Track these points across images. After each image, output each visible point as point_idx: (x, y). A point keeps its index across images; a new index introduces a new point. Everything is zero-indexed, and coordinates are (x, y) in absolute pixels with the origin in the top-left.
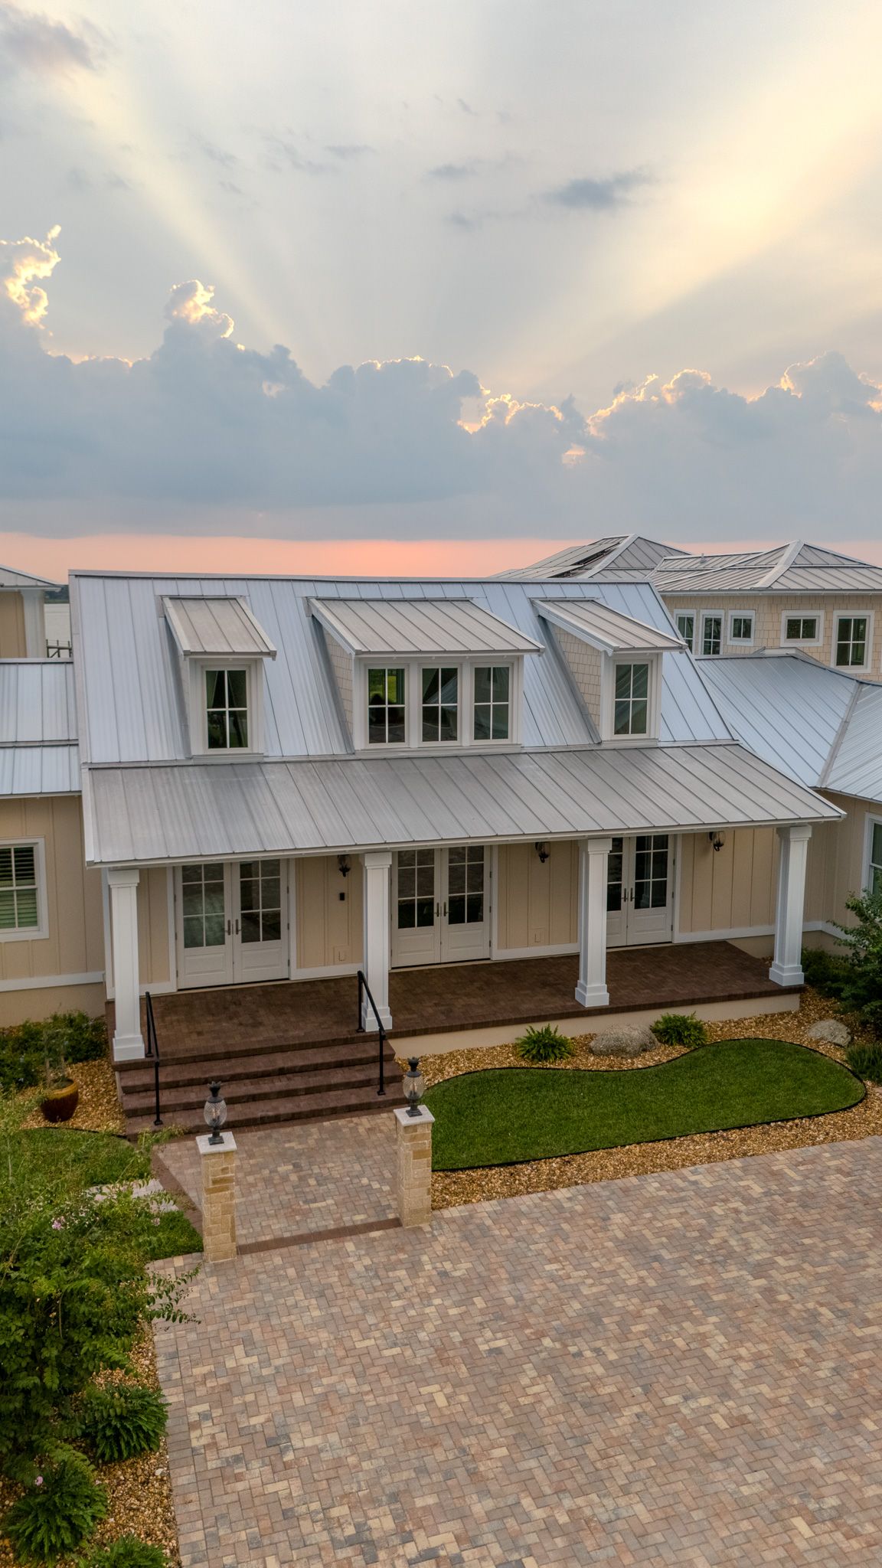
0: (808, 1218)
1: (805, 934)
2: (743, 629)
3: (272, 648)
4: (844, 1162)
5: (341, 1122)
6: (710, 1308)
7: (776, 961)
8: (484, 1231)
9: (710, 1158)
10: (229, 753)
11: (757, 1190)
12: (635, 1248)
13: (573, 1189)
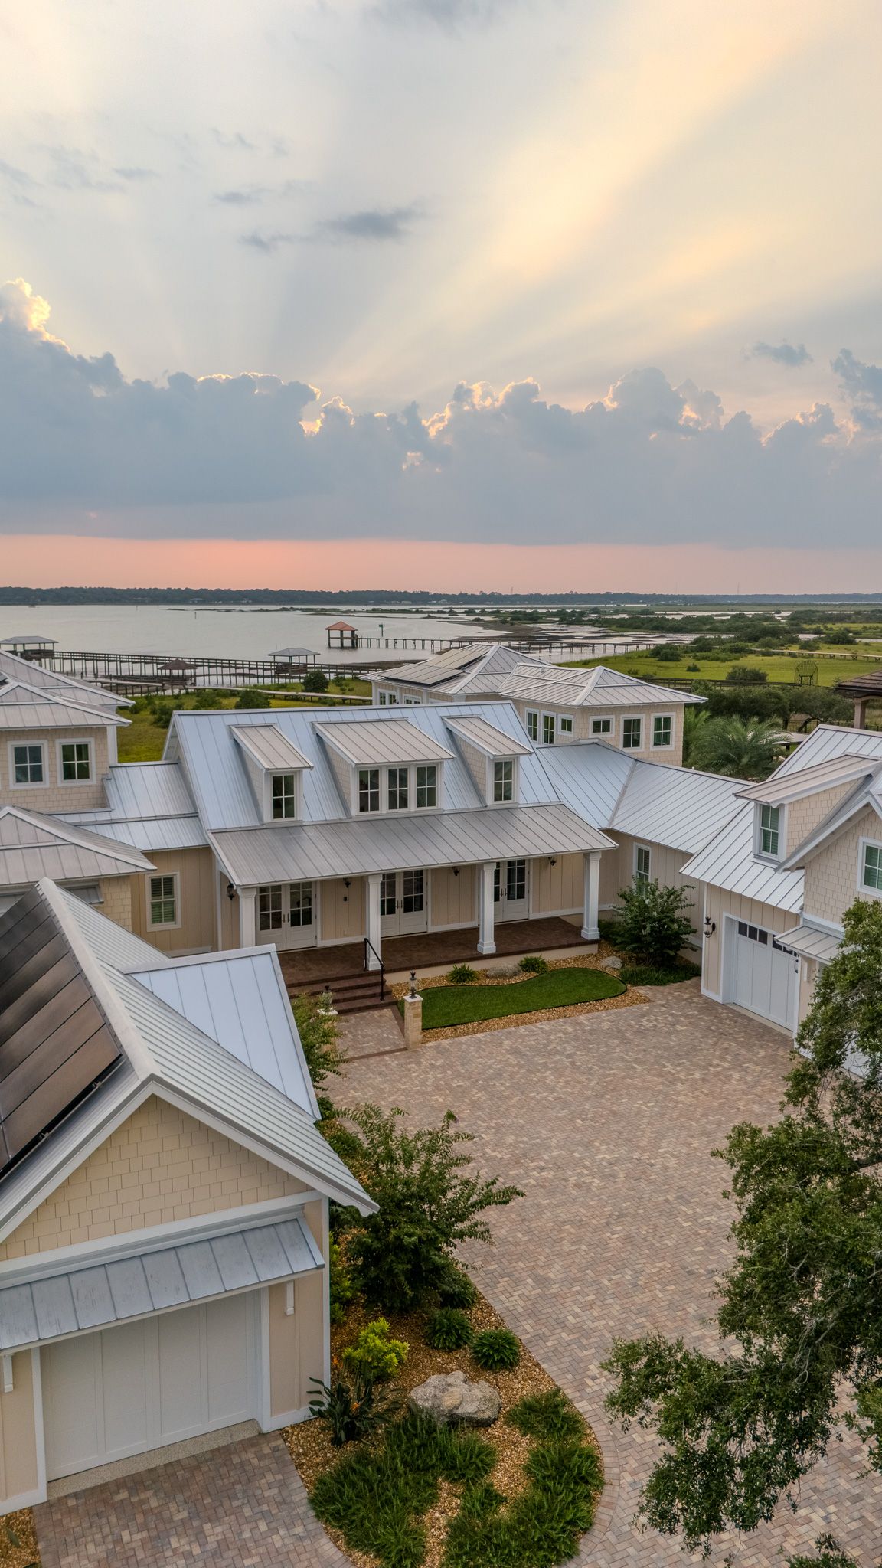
0: (591, 1038)
1: (600, 912)
2: (567, 725)
3: (312, 764)
4: (612, 1017)
5: (365, 1014)
6: (547, 1069)
7: (585, 927)
8: (447, 1050)
9: (548, 1019)
10: (284, 821)
11: (570, 1029)
12: (515, 1052)
13: (485, 1033)
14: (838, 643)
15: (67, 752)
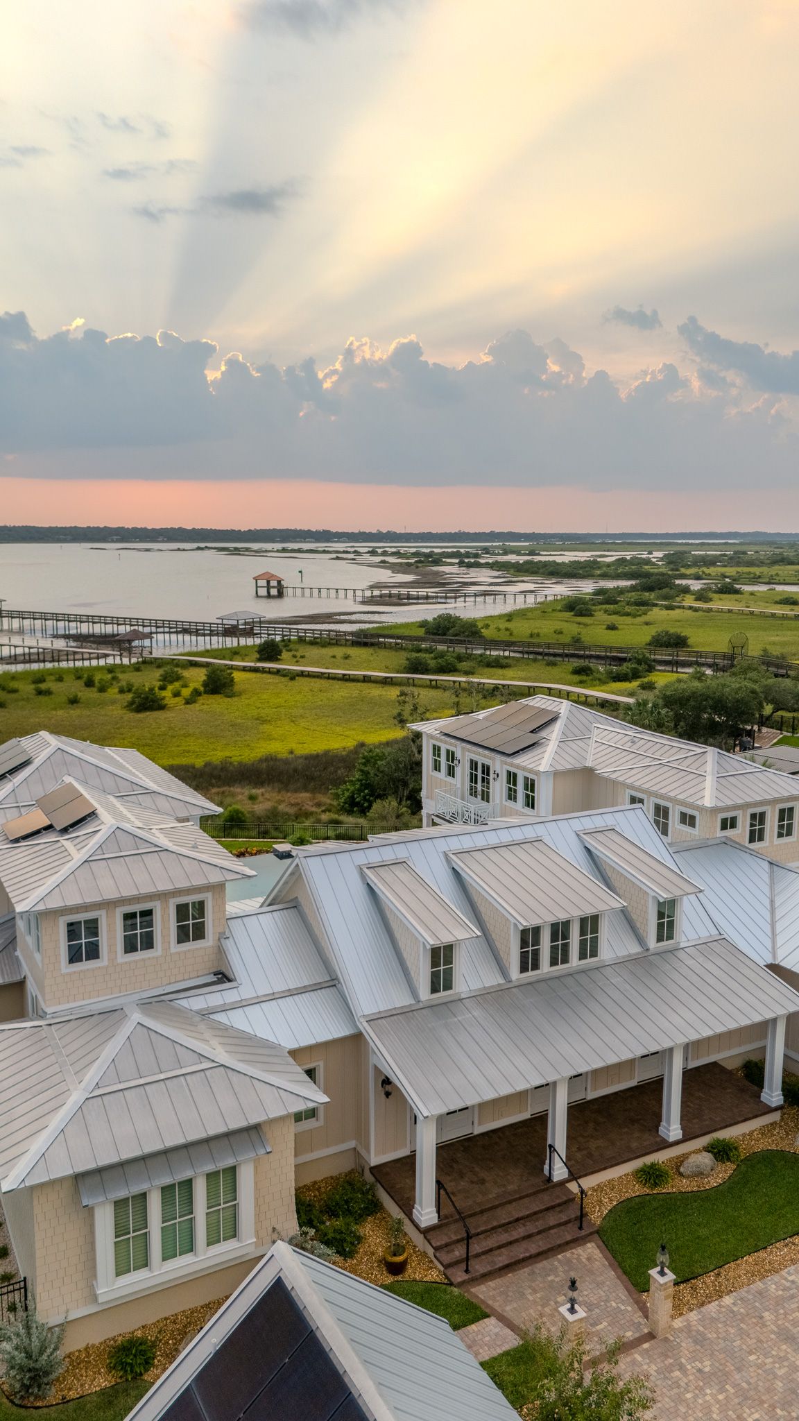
2: (687, 820)
7: (766, 1090)
9: (792, 1261)
10: (442, 995)
12: (787, 1337)
13: (732, 1296)
14: (725, 593)
15: (182, 911)
